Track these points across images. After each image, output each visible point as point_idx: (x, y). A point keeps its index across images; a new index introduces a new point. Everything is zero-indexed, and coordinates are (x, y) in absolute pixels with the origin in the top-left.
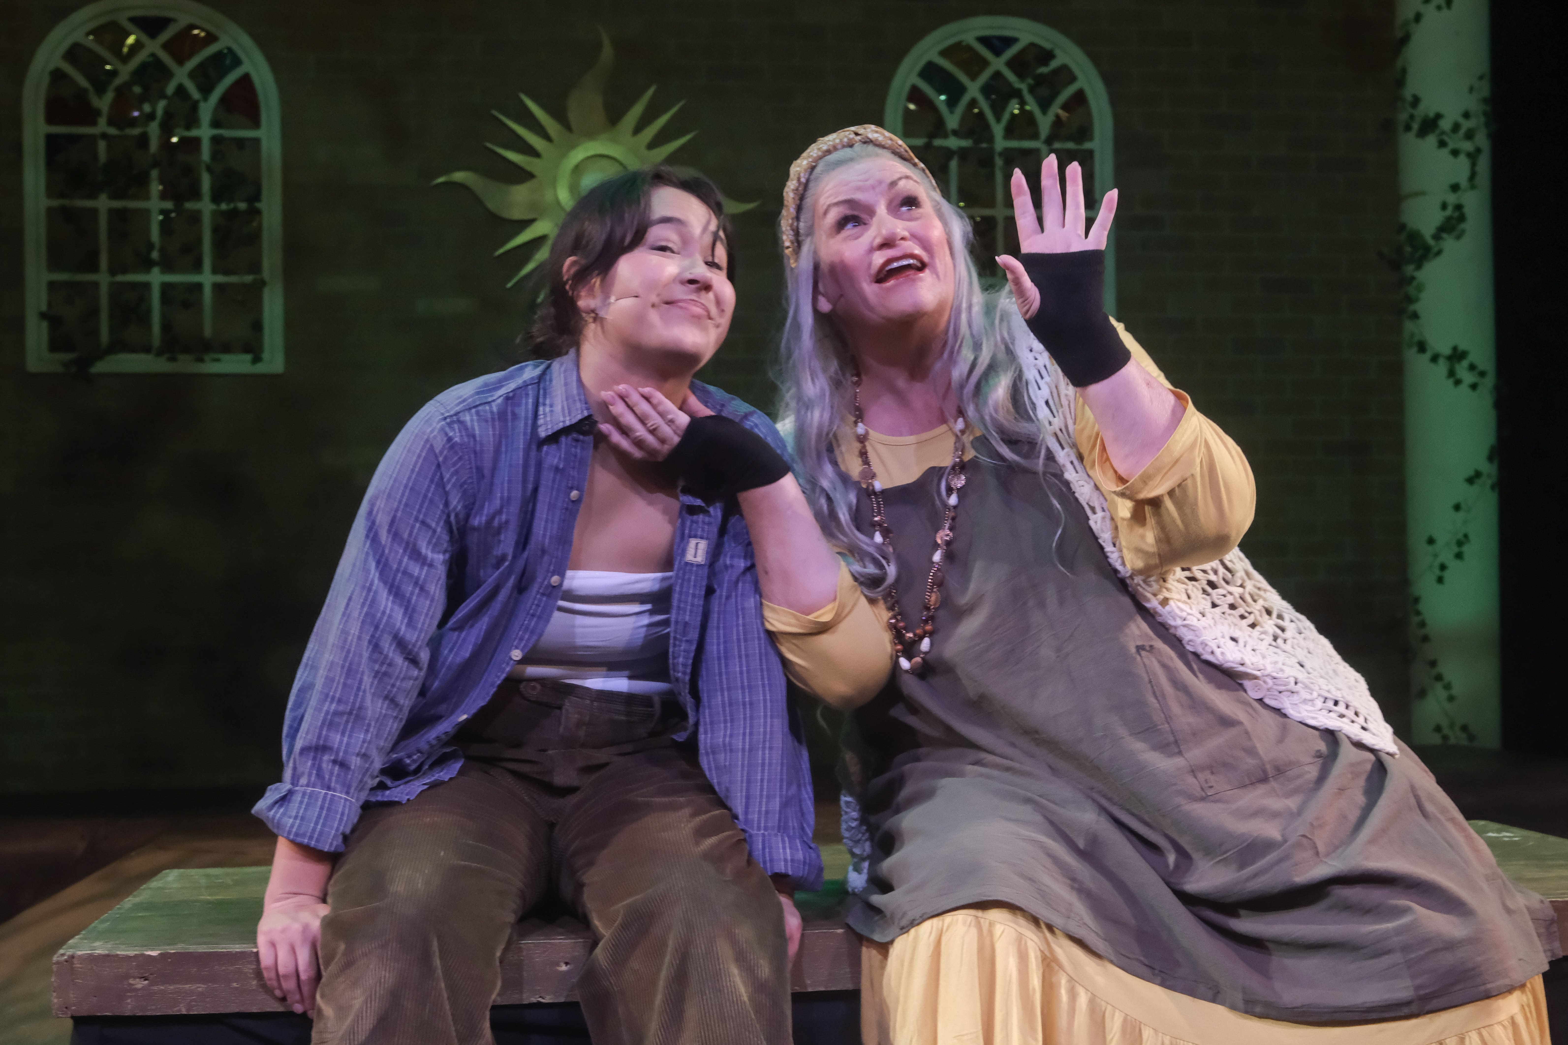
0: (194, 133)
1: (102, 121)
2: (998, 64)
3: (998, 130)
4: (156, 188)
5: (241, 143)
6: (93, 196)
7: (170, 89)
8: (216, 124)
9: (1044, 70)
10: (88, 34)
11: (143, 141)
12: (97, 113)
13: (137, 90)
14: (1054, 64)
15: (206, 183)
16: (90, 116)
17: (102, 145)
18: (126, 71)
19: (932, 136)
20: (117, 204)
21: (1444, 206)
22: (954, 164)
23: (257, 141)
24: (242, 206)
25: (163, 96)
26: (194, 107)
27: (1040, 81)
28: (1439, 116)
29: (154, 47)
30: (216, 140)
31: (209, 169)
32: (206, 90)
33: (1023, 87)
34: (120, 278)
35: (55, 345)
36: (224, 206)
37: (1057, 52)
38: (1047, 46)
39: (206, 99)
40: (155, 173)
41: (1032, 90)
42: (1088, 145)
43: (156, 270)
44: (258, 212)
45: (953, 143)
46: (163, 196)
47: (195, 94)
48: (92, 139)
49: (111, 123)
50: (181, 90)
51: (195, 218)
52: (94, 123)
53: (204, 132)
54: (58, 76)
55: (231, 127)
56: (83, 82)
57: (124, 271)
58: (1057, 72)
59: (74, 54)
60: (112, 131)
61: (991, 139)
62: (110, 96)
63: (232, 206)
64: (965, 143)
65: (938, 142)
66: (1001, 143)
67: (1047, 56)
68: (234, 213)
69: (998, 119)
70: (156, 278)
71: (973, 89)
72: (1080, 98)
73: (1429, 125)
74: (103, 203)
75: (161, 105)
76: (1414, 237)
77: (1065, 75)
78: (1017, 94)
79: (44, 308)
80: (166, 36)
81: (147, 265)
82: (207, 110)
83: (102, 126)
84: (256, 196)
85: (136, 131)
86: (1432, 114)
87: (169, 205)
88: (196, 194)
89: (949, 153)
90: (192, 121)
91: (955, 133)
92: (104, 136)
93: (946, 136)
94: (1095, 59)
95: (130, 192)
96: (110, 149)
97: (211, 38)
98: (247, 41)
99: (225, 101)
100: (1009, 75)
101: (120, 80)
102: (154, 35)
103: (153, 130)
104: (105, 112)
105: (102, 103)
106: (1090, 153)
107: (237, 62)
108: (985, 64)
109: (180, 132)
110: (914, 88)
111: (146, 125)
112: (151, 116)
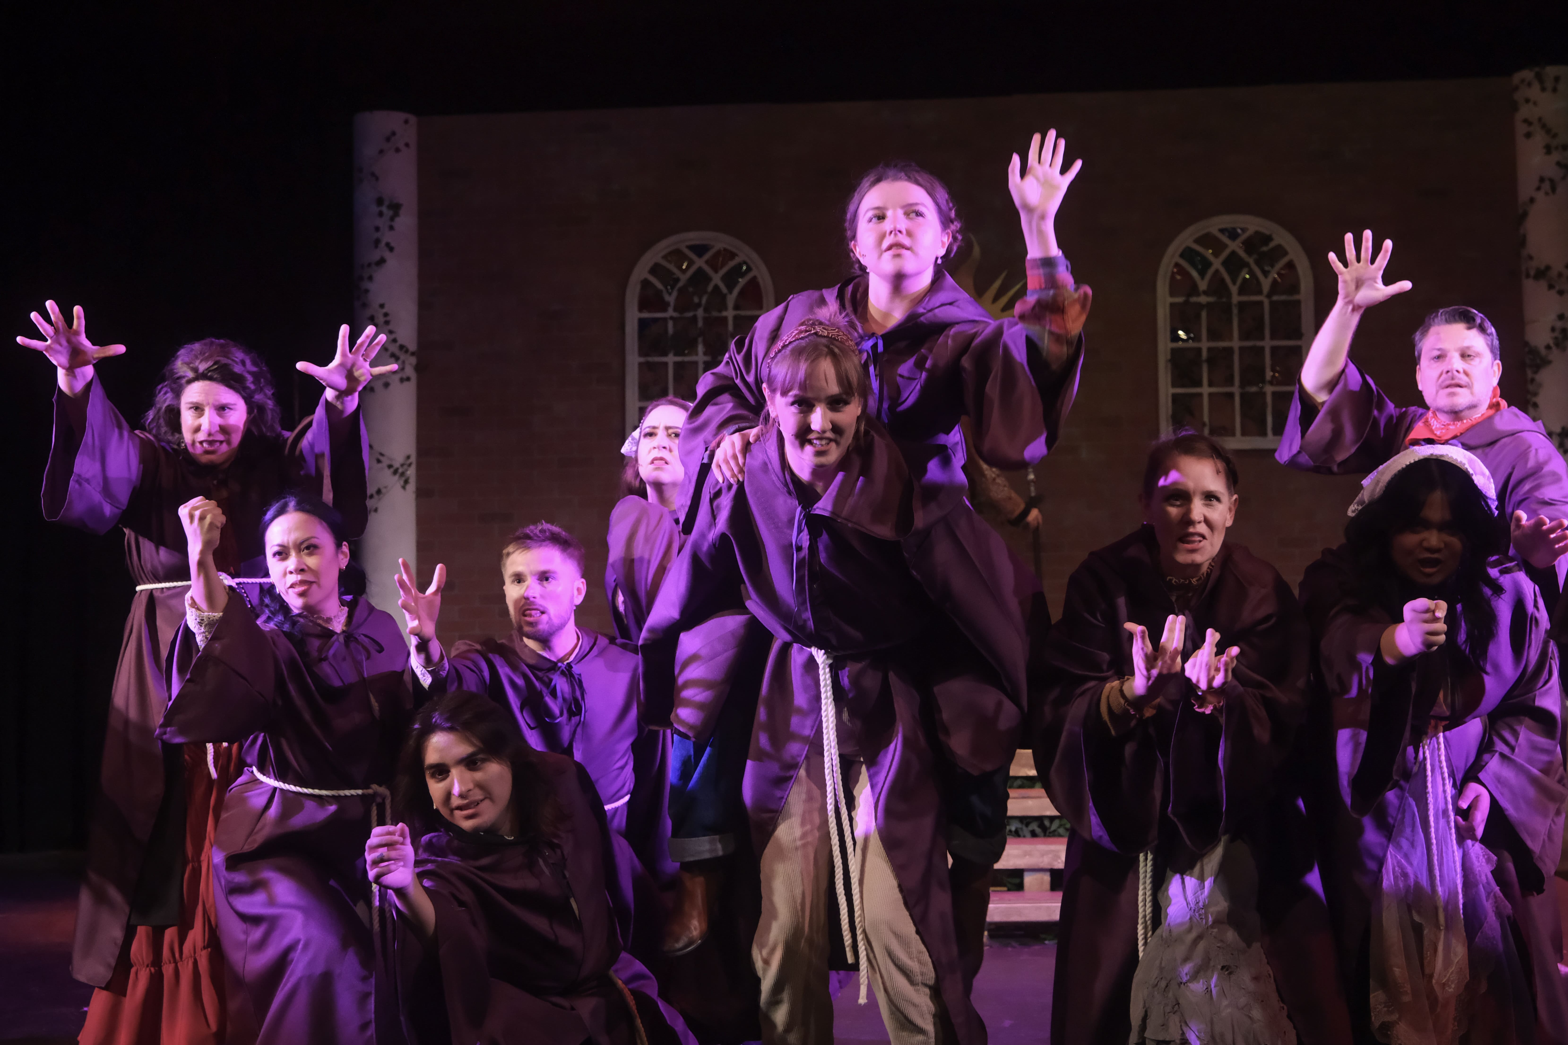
0: (724, 314)
1: (670, 309)
2: (1234, 246)
3: (1234, 289)
4: (701, 348)
6: (665, 354)
7: (710, 288)
8: (737, 307)
9: (1265, 249)
10: (663, 257)
11: (694, 320)
12: (668, 304)
13: (691, 289)
14: (1272, 244)
16: (663, 307)
17: (670, 324)
18: (684, 278)
19: (1189, 295)
20: (679, 359)
21: (1553, 329)
22: (1204, 314)
25: (706, 292)
26: (724, 297)
27: (1263, 256)
28: (1548, 268)
29: (700, 263)
30: (736, 318)
32: (730, 287)
33: (1251, 261)
37: (1274, 236)
38: (1267, 232)
39: (731, 292)
40: (700, 340)
41: (1257, 262)
42: (1296, 297)
45: (1203, 299)
46: (705, 354)
47: (724, 290)
48: (665, 320)
49: (675, 310)
50: (716, 288)
52: (666, 311)
53: (730, 314)
54: (645, 284)
55: (745, 309)
56: (659, 285)
58: (1274, 249)
59: (655, 270)
60: (675, 315)
61: (1229, 295)
62: (675, 294)
64: (1211, 299)
65: (1194, 299)
66: (1236, 299)
67: (1268, 239)
69: (1234, 283)
71: (1217, 264)
72: (1291, 265)
73: (1541, 274)
74: (671, 359)
75: (704, 299)
76: (1534, 352)
77: (1280, 251)
78: (1247, 265)
80: (707, 256)
82: (731, 299)
83: (670, 313)
85: (689, 314)
86: (1542, 267)
87: (709, 358)
89: (1201, 306)
90: (723, 307)
91: (1205, 293)
92: (672, 318)
93: (1198, 295)
94: (1300, 239)
95: (686, 352)
96: (675, 325)
97: (733, 255)
98: (755, 256)
99: (742, 293)
100: (1242, 253)
101: (680, 284)
102: (700, 255)
103: (700, 313)
104: (672, 304)
105: (671, 299)
106: (1298, 302)
107: (749, 269)
108: (1225, 246)
109: (715, 314)
110: (1177, 265)
111: (696, 310)
112: (699, 305)
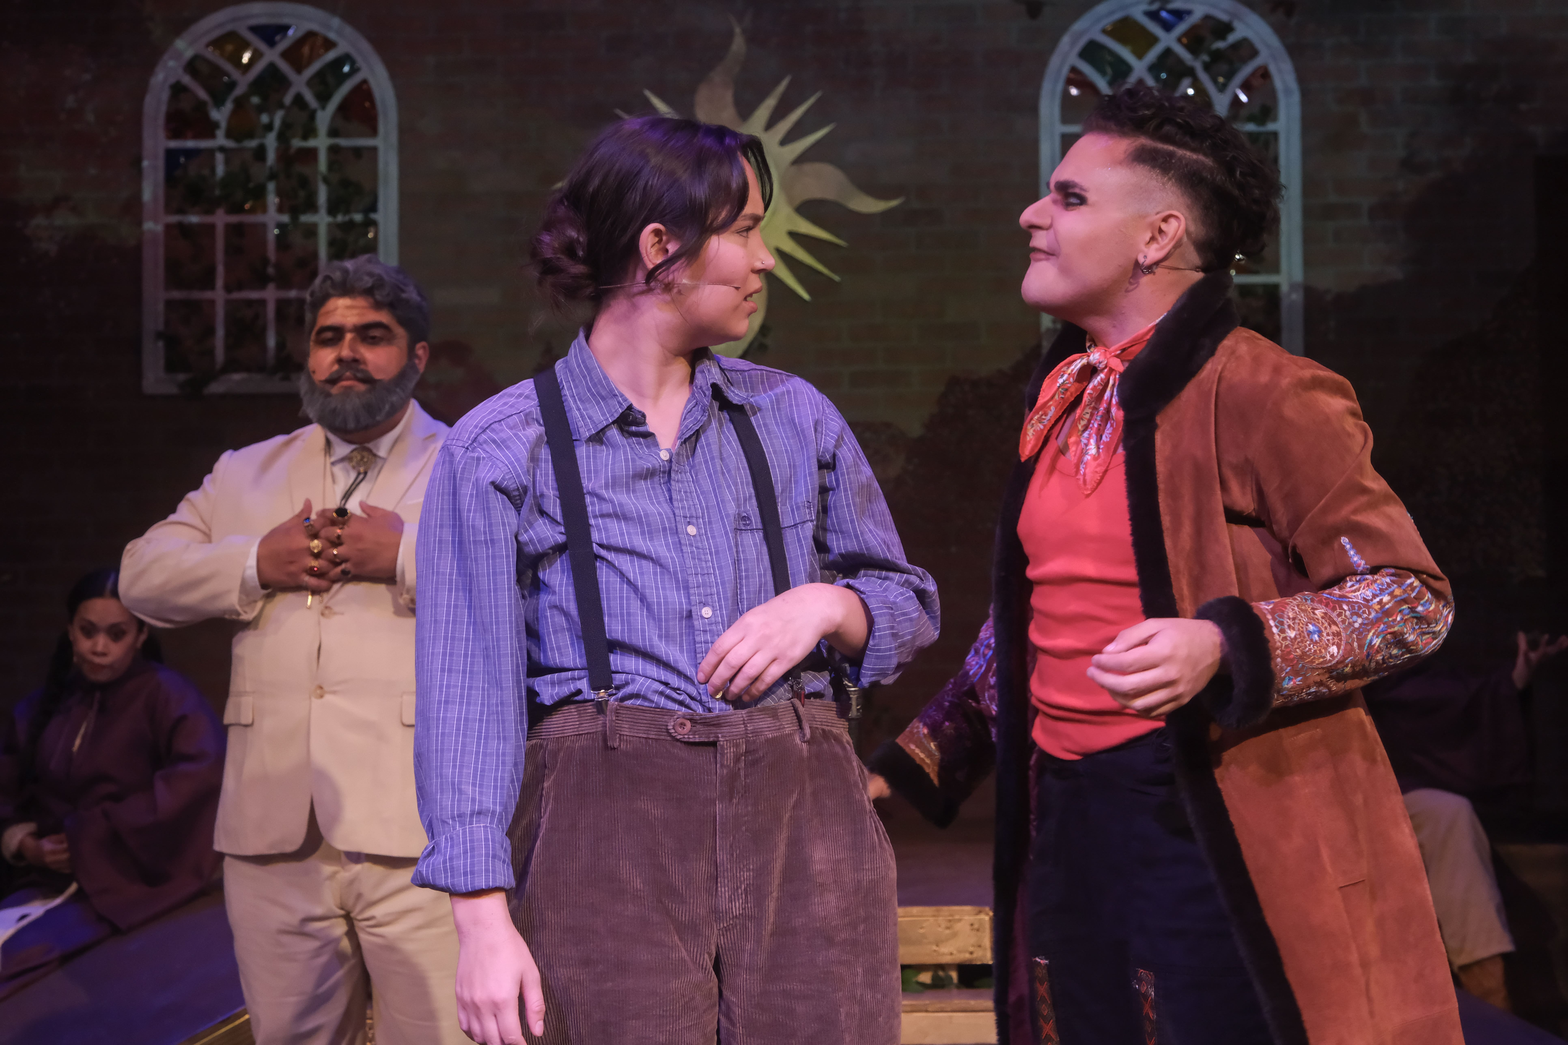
0: (311, 143)
1: (220, 133)
2: (1168, 40)
4: (272, 200)
5: (358, 152)
6: (210, 212)
7: (288, 99)
8: (333, 132)
9: (1220, 45)
10: (208, 45)
11: (260, 153)
12: (216, 125)
13: (255, 100)
14: (1232, 38)
15: (323, 195)
16: (208, 129)
17: (220, 157)
18: (243, 83)
20: (234, 219)
23: (374, 150)
24: (358, 217)
25: (281, 106)
26: (312, 116)
27: (1217, 56)
29: (272, 56)
30: (333, 150)
31: (326, 180)
32: (324, 98)
33: (1197, 64)
34: (237, 295)
35: (171, 366)
36: (340, 218)
37: (1236, 24)
38: (1225, 18)
39: (323, 108)
40: (271, 187)
41: (1207, 67)
42: (1271, 127)
43: (271, 287)
44: (374, 223)
46: (280, 210)
47: (313, 103)
48: (210, 153)
49: (229, 135)
50: (299, 100)
51: (311, 231)
52: (213, 136)
53: (321, 142)
54: (178, 89)
55: (348, 135)
56: (202, 94)
57: (240, 287)
58: (1236, 46)
59: (192, 67)
60: (230, 144)
62: (229, 106)
63: (347, 218)
67: (1224, 29)
68: (351, 224)
70: (270, 294)
71: (1140, 69)
72: (1263, 74)
74: (220, 219)
75: (278, 118)
77: (1246, 50)
78: (1190, 72)
79: (161, 327)
80: (284, 44)
81: (262, 282)
82: (324, 118)
83: (221, 139)
84: (373, 207)
85: (253, 144)
87: (285, 218)
88: (311, 206)
90: (310, 131)
92: (222, 149)
94: (1282, 31)
95: (247, 206)
96: (227, 162)
97: (329, 45)
98: (365, 46)
99: (343, 109)
100: (1181, 51)
101: (239, 91)
102: (271, 43)
103: (271, 141)
104: (223, 125)
105: (220, 115)
106: (1275, 135)
107: (354, 70)
108: (1154, 40)
109: (297, 143)
110: (1074, 70)
111: (264, 137)
112: (269, 127)
